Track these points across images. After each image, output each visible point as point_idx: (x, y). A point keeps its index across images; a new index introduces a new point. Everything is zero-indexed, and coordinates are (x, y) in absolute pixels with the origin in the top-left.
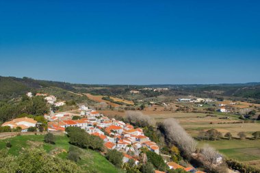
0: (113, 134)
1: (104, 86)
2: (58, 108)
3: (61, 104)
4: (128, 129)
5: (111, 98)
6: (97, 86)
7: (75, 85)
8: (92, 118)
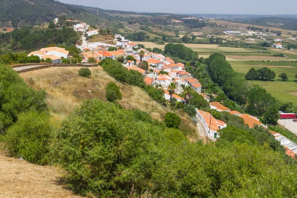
0: (152, 68)
1: (142, 14)
2: (91, 37)
3: (95, 32)
4: (168, 63)
5: (149, 27)
6: (134, 13)
7: (109, 11)
8: (130, 50)
